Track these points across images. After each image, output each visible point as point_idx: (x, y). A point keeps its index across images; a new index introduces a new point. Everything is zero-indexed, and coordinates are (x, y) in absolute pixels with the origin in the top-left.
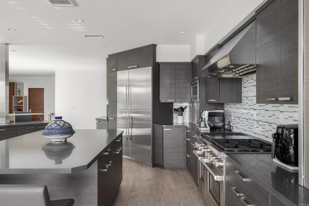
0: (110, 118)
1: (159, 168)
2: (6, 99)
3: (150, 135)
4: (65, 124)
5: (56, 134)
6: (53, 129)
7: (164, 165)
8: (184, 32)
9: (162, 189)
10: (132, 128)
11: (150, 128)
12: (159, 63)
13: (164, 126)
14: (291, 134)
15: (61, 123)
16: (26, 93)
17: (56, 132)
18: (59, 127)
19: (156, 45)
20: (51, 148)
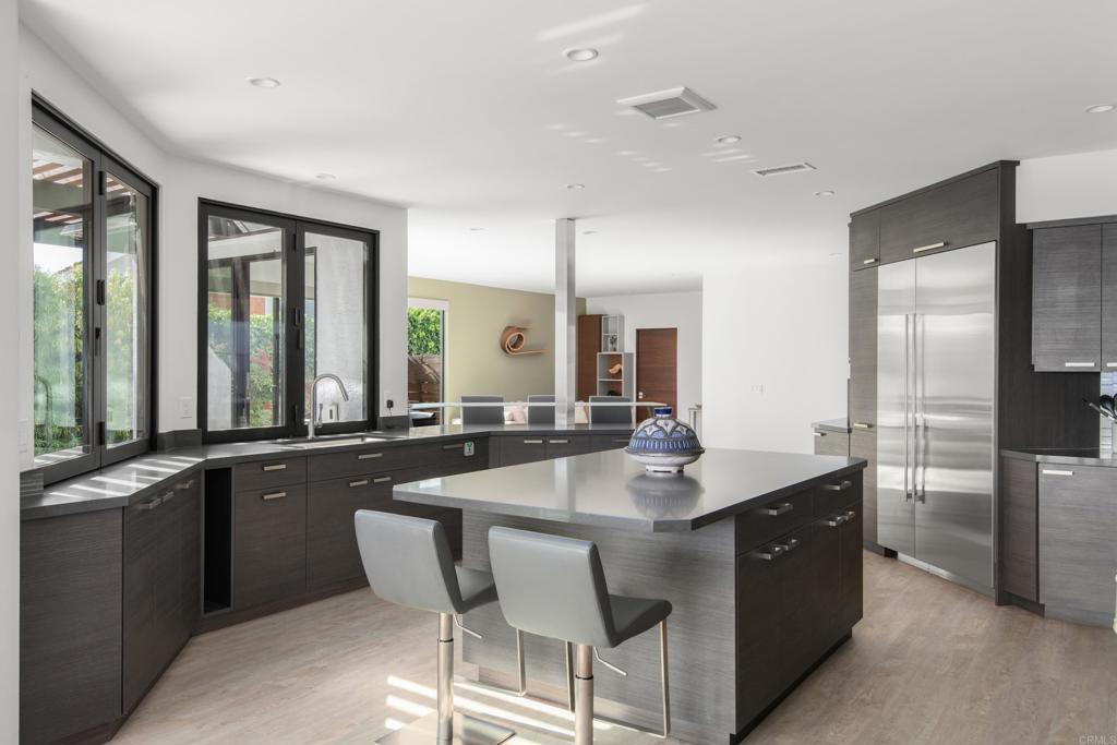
0: (856, 425)
1: (1024, 612)
2: (568, 362)
3: (989, 496)
4: (678, 429)
5: (654, 451)
6: (647, 438)
7: (1041, 602)
8: (1110, 108)
9: (1002, 674)
10: (925, 466)
11: (989, 468)
12: (1029, 227)
13: (1039, 458)
15: (666, 425)
16: (629, 345)
17: (654, 445)
18: (661, 435)
19: (1018, 163)
20: (644, 485)
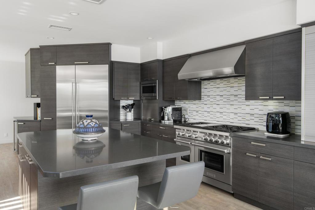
0: (45, 118)
14: (280, 118)
19: (112, 44)
